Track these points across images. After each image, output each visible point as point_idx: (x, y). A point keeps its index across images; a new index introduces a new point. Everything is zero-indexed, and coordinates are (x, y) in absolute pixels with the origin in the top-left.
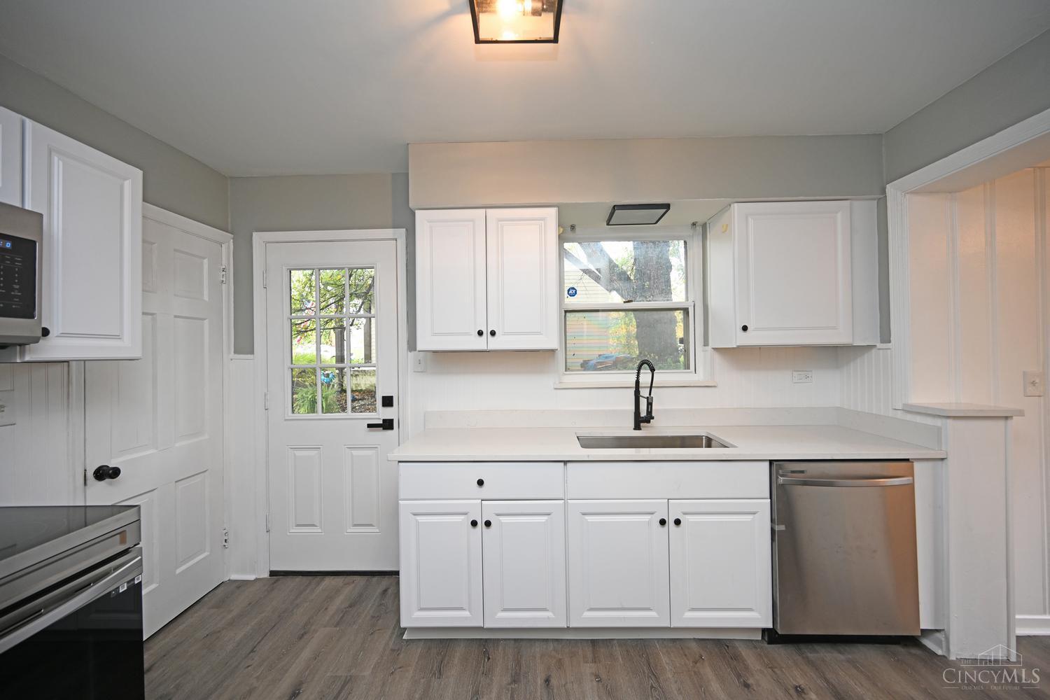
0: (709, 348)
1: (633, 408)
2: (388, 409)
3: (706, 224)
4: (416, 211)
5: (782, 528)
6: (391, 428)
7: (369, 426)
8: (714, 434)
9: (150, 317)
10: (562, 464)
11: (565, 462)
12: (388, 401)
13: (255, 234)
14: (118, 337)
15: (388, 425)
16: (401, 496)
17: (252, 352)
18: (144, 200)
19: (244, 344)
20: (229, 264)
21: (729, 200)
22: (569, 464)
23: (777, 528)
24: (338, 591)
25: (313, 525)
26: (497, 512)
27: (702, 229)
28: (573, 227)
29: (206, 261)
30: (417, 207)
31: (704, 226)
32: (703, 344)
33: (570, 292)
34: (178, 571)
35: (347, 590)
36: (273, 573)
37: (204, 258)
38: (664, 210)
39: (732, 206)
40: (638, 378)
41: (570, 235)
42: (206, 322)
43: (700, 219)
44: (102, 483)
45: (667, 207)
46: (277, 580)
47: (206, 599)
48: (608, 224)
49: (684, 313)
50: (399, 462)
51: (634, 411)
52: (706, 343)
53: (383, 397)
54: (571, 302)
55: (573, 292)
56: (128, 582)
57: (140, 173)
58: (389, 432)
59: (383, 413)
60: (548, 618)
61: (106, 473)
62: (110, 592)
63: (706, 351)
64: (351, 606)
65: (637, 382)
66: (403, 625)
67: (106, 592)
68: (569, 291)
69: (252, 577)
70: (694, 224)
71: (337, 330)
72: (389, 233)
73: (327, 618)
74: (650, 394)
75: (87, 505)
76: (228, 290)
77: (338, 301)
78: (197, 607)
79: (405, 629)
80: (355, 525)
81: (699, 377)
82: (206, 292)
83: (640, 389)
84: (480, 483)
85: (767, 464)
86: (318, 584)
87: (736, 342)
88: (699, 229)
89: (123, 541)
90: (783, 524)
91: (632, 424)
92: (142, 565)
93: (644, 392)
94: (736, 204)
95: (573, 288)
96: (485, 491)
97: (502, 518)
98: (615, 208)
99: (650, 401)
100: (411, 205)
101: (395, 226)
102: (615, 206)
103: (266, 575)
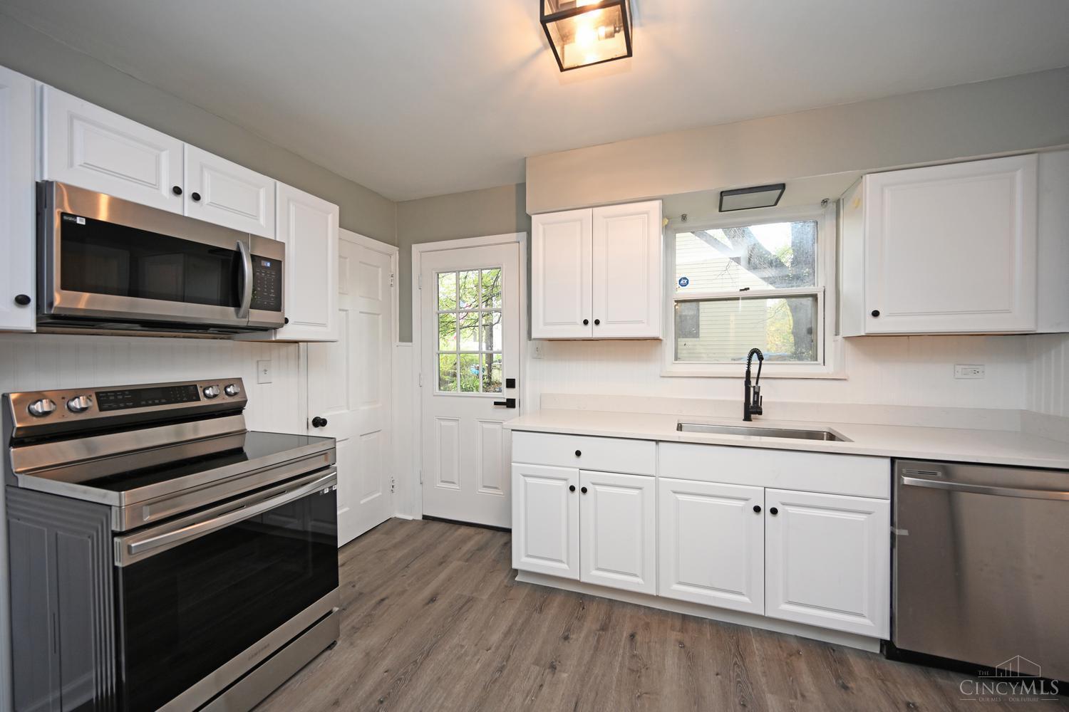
0: (840, 337)
1: (743, 399)
2: (511, 390)
3: (839, 200)
4: (533, 217)
5: (905, 532)
6: (513, 406)
7: (496, 403)
8: (837, 430)
9: (345, 312)
10: (654, 443)
11: (657, 442)
12: (511, 383)
13: (413, 246)
14: (324, 325)
15: (510, 403)
16: (514, 459)
17: (411, 341)
18: (340, 226)
19: (406, 336)
20: (396, 270)
21: (858, 172)
22: (661, 444)
23: (897, 532)
24: (469, 538)
25: (453, 483)
26: (593, 481)
27: (834, 206)
28: (684, 217)
29: (380, 269)
30: (533, 213)
31: (838, 202)
32: (834, 333)
33: (682, 282)
34: (362, 502)
35: (477, 538)
36: (425, 517)
37: (378, 267)
38: (779, 191)
39: (864, 177)
40: (749, 367)
41: (681, 225)
42: (380, 316)
43: (832, 195)
44: (317, 429)
45: (782, 187)
46: (428, 523)
47: (379, 527)
48: (720, 211)
49: (813, 300)
50: (513, 430)
51: (744, 401)
52: (837, 333)
53: (507, 380)
54: (683, 293)
55: (684, 282)
56: (329, 488)
57: (336, 208)
58: (511, 410)
59: (507, 394)
60: (638, 584)
61: (319, 422)
62: (319, 492)
63: (837, 341)
64: (478, 550)
65: (748, 372)
66: (515, 566)
67: (316, 490)
68: (680, 281)
69: (410, 518)
70: (825, 202)
71: (486, 327)
72: (513, 236)
73: (460, 555)
74: (757, 383)
75: (309, 435)
76: (395, 291)
77: (487, 301)
78: (373, 532)
79: (516, 571)
80: (485, 487)
81: (829, 370)
82: (380, 292)
83: (751, 380)
84: (578, 453)
85: (888, 462)
86: (456, 530)
87: (865, 330)
88: (832, 206)
89: (326, 460)
90: (906, 529)
91: (742, 415)
92: (336, 478)
93: (753, 383)
94: (868, 175)
95: (685, 278)
96: (582, 461)
97: (597, 487)
98: (723, 194)
99: (756, 390)
100: (528, 211)
101: (518, 231)
102: (722, 193)
103: (420, 518)
